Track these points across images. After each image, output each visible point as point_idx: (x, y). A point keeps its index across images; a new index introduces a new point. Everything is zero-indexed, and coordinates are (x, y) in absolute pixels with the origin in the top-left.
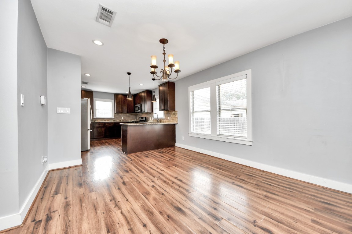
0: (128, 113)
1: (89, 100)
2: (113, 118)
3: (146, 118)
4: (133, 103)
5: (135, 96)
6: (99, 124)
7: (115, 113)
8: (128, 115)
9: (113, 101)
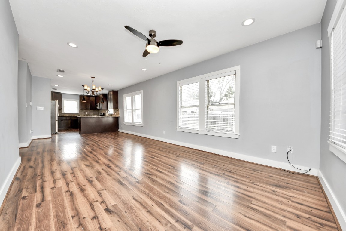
0: (91, 109)
1: (57, 102)
2: (79, 113)
3: (103, 113)
4: (95, 103)
5: (96, 97)
6: (66, 117)
7: (79, 110)
8: (91, 111)
9: (78, 100)
